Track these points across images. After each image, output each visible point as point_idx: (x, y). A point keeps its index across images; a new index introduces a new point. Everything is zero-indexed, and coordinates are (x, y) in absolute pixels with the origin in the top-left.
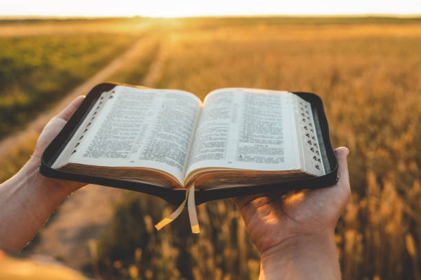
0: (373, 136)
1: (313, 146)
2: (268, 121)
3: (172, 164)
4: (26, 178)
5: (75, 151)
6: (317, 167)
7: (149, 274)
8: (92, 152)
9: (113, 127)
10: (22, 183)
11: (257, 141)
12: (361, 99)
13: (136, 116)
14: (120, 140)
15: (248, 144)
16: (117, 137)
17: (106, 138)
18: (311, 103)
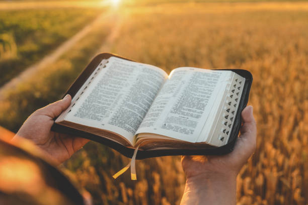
8: (81, 114)
9: (100, 93)
11: (183, 113)
13: (116, 86)
14: (100, 105)
15: (177, 115)
16: (100, 102)
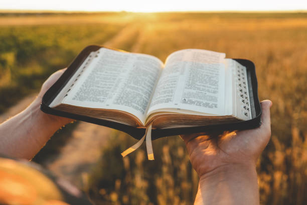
0: (298, 102)
1: (244, 99)
2: (209, 74)
3: (136, 108)
4: (31, 113)
5: (67, 95)
6: (246, 114)
7: (125, 199)
8: (78, 97)
10: (28, 116)
11: (199, 89)
12: (290, 74)
13: (113, 72)
14: (100, 89)
15: (192, 91)
16: (98, 87)
17: (90, 87)
18: (246, 67)
